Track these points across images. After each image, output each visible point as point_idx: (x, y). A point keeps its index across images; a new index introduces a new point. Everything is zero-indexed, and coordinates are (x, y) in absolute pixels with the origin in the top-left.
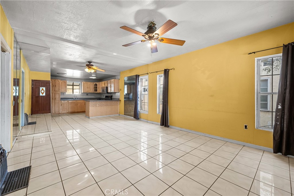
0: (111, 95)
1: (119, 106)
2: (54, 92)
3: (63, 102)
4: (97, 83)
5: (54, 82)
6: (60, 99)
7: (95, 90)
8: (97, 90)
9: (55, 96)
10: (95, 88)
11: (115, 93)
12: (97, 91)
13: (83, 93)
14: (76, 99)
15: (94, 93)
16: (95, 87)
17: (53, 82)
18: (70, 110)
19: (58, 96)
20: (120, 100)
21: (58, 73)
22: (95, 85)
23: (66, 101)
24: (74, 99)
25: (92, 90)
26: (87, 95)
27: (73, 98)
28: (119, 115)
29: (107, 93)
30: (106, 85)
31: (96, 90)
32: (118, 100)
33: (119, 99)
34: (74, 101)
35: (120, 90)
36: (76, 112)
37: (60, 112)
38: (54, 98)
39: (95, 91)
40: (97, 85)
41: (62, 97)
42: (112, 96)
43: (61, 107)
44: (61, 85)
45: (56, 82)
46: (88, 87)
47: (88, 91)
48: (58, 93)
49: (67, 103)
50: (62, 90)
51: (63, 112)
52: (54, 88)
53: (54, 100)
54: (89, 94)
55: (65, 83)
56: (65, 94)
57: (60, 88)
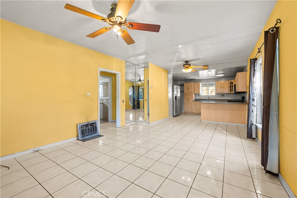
0: (243, 96)
2: (188, 94)
4: (233, 81)
7: (231, 89)
15: (229, 94)
16: (231, 86)
21: (185, 77)
22: (231, 83)
24: (208, 100)
25: (227, 90)
27: (206, 100)
37: (193, 112)
38: (188, 99)
39: (231, 91)
41: (198, 98)
43: (194, 108)
44: (195, 87)
45: (189, 85)
46: (222, 87)
47: (222, 91)
48: (191, 94)
49: (198, 104)
50: (196, 92)
51: (195, 112)
52: (188, 90)
53: (188, 101)
54: (225, 95)
55: (199, 85)
56: (199, 95)
57: (193, 90)
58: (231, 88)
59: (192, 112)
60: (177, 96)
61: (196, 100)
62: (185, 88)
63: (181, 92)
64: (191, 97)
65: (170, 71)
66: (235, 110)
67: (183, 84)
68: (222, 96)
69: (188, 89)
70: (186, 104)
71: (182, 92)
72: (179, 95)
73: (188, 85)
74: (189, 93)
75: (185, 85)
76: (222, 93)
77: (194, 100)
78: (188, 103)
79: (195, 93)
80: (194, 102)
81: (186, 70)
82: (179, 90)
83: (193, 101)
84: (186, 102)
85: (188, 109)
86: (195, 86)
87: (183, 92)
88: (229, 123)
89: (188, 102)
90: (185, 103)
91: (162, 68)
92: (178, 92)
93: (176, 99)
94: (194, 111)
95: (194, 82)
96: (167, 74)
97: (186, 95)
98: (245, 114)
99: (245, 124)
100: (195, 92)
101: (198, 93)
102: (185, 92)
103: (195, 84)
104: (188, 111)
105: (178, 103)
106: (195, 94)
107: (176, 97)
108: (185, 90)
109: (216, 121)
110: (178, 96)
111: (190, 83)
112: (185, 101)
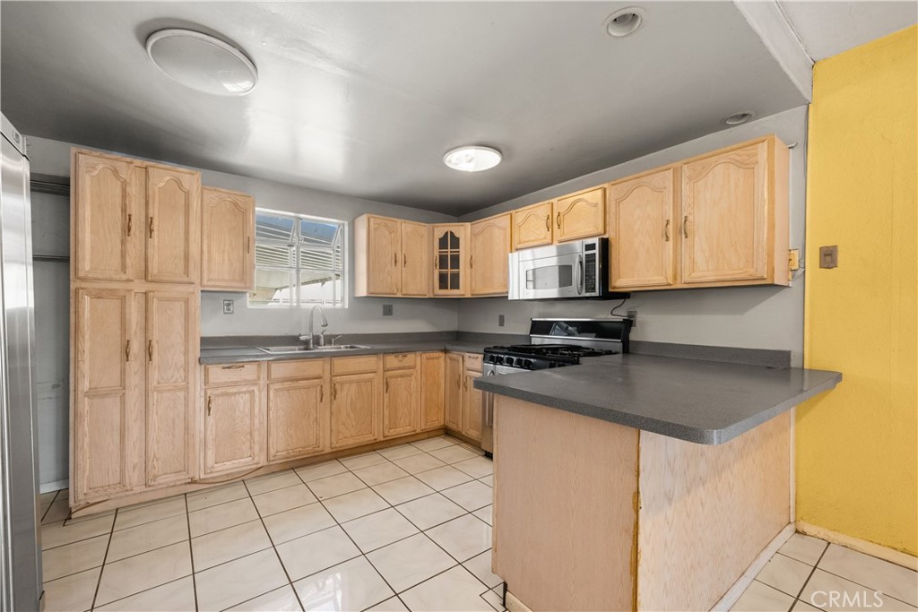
2: (140, 286)
3: (218, 373)
5: (134, 190)
6: (196, 351)
8: (456, 277)
10: (443, 266)
12: (456, 285)
13: (370, 298)
14: (317, 341)
15: (434, 299)
16: (443, 258)
17: (124, 184)
18: (281, 445)
19: (178, 324)
22: (443, 243)
23: (249, 372)
24: (306, 343)
25: (421, 280)
26: (388, 311)
27: (294, 340)
30: (582, 229)
31: (449, 281)
34: (314, 367)
36: (328, 450)
38: (136, 347)
39: (443, 285)
40: (455, 242)
41: (217, 326)
43: (206, 427)
44: (206, 229)
45: (154, 189)
46: (401, 257)
47: (400, 286)
50: (218, 276)
51: (228, 467)
52: (134, 241)
53: (134, 365)
54: (396, 307)
55: (242, 214)
56: (229, 300)
57: (197, 252)
58: (449, 271)
59: (184, 477)
62: (88, 215)
67: (61, 173)
68: (384, 314)
69: (134, 228)
70: (112, 404)
74: (145, 276)
75: (85, 187)
76: (399, 296)
78: (134, 397)
83: (200, 360)
84: (110, 379)
85: (134, 457)
86: (206, 219)
87: (67, 259)
89: (134, 380)
90: (93, 394)
94: (207, 462)
100: (206, 275)
101: (239, 287)
102: (86, 266)
108: (88, 237)
111: (162, 174)
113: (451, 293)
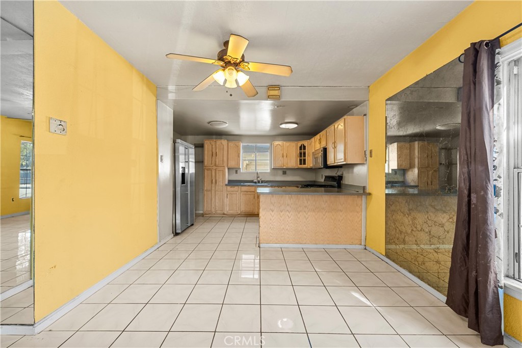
0: (339, 174)
1: (363, 213)
2: (215, 168)
4: (306, 143)
7: (301, 160)
8: (305, 160)
9: (216, 177)
10: (301, 156)
11: (351, 166)
12: (305, 164)
13: (276, 169)
15: (298, 169)
16: (301, 153)
17: (212, 145)
18: (244, 209)
20: (368, 191)
21: (209, 123)
22: (301, 148)
23: (236, 188)
24: (256, 183)
25: (293, 162)
26: (284, 173)
27: (252, 182)
28: (363, 247)
29: (326, 166)
30: (323, 144)
31: (303, 162)
32: (363, 192)
33: (364, 188)
35: (368, 153)
37: (225, 213)
38: (214, 181)
39: (301, 164)
40: (304, 148)
41: (234, 177)
42: (341, 178)
43: (227, 201)
44: (229, 152)
45: (217, 146)
46: (285, 155)
47: (285, 164)
48: (221, 169)
49: (237, 191)
50: (232, 164)
51: (231, 212)
52: (214, 158)
53: (213, 185)
54: (288, 172)
55: (238, 147)
56: (237, 170)
57: (225, 159)
58: (303, 158)
59: (222, 212)
60: (186, 171)
61: (231, 183)
62: (206, 152)
63: (196, 162)
64: (221, 176)
65: (166, 89)
66: (341, 211)
68: (283, 174)
69: (214, 155)
70: (209, 193)
71: (199, 162)
72: (191, 169)
73: (214, 146)
74: (215, 165)
75: (206, 146)
76: (285, 167)
77: (227, 183)
78: (213, 192)
79: (230, 166)
80: (229, 187)
81: (231, 74)
82: (192, 159)
83: (226, 185)
84: (209, 188)
85: (213, 206)
86: (229, 150)
87: (203, 162)
88: (328, 244)
89: (213, 188)
90: (207, 191)
91: (131, 64)
92: (190, 163)
93: (183, 182)
94: (227, 210)
95: (228, 141)
96: (155, 99)
97: (208, 170)
98: (361, 220)
99: (361, 245)
100: (229, 164)
101: (236, 167)
102: (206, 163)
103: (231, 144)
104: (213, 210)
105: (189, 192)
106: (229, 169)
107: (183, 175)
108: (206, 158)
109: (297, 243)
110: (190, 172)
111: (219, 142)
112: (207, 185)
113: (303, 166)
